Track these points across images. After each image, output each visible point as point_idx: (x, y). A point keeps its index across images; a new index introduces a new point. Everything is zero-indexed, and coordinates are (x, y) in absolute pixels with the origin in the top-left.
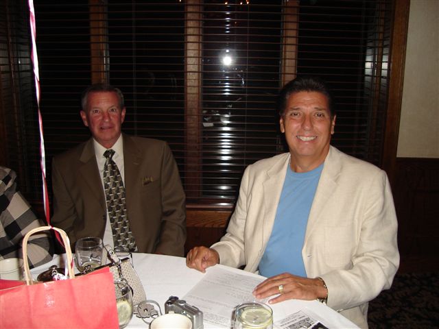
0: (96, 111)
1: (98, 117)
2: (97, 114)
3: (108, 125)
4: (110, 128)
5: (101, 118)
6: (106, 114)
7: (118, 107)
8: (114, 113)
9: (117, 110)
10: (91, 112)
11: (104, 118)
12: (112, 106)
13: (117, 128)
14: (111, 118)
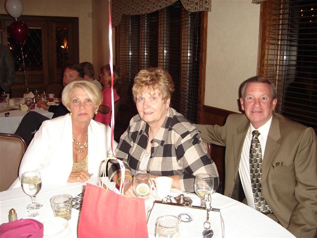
0: (250, 98)
1: (251, 102)
2: (250, 100)
3: (258, 110)
4: (260, 112)
5: (252, 104)
6: (257, 101)
7: (268, 96)
8: (265, 101)
9: (268, 99)
10: (246, 98)
11: (255, 103)
12: (263, 95)
13: (266, 113)
14: (262, 104)
